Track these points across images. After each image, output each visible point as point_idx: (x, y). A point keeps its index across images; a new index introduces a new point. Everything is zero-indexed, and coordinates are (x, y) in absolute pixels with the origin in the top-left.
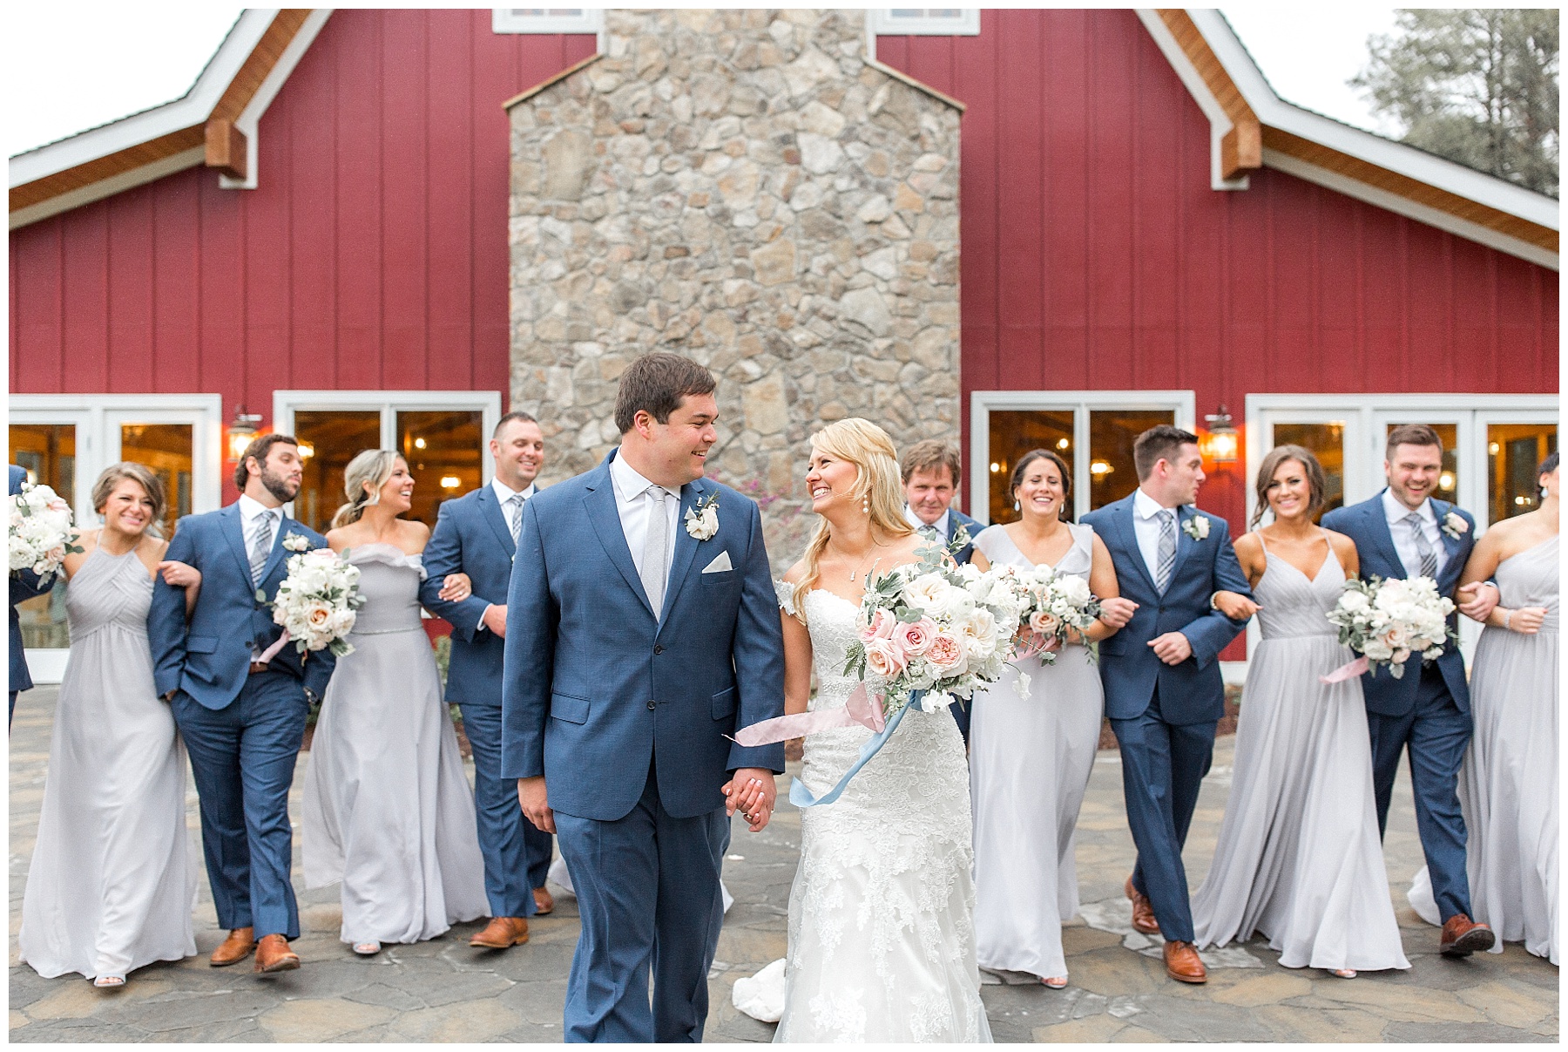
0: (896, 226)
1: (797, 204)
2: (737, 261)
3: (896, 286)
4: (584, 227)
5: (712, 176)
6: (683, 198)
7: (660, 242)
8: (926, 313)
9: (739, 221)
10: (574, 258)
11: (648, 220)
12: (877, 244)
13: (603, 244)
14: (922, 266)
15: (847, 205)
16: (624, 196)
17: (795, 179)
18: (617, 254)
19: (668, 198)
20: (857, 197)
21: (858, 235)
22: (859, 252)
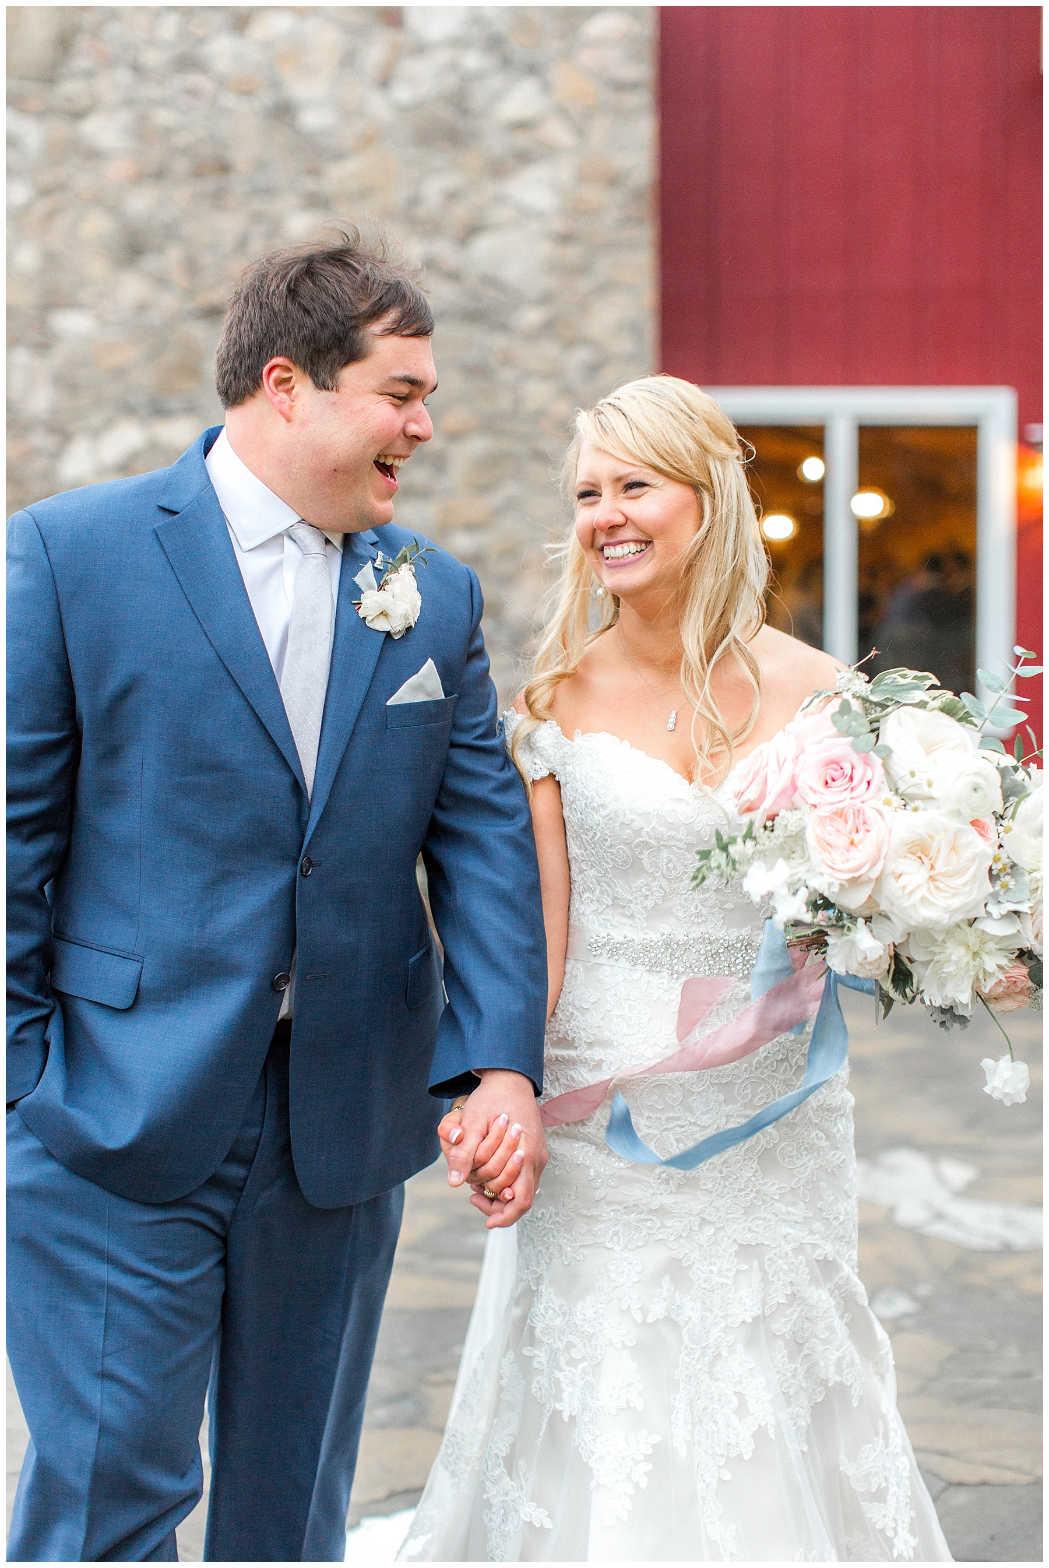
0: (557, 132)
1: (403, 93)
2: (310, 184)
3: (558, 225)
4: (59, 128)
5: (267, 45)
6: (222, 83)
7: (184, 151)
8: (604, 267)
9: (312, 119)
10: (47, 177)
11: (164, 117)
12: (524, 158)
13: (93, 155)
14: (594, 194)
15: (479, 97)
16: (123, 76)
17: (397, 54)
18: (117, 170)
19: (195, 79)
20: (495, 82)
21: (496, 144)
22: (498, 170)
